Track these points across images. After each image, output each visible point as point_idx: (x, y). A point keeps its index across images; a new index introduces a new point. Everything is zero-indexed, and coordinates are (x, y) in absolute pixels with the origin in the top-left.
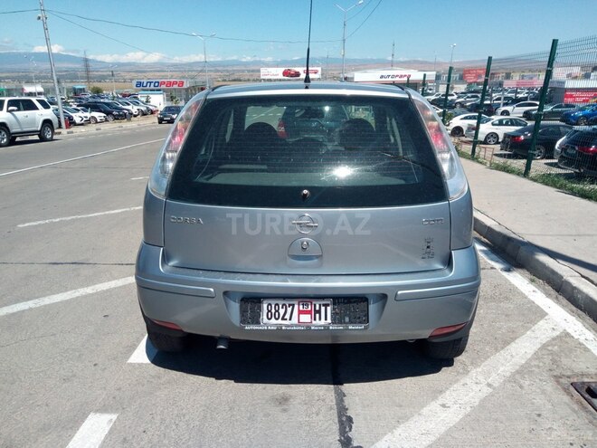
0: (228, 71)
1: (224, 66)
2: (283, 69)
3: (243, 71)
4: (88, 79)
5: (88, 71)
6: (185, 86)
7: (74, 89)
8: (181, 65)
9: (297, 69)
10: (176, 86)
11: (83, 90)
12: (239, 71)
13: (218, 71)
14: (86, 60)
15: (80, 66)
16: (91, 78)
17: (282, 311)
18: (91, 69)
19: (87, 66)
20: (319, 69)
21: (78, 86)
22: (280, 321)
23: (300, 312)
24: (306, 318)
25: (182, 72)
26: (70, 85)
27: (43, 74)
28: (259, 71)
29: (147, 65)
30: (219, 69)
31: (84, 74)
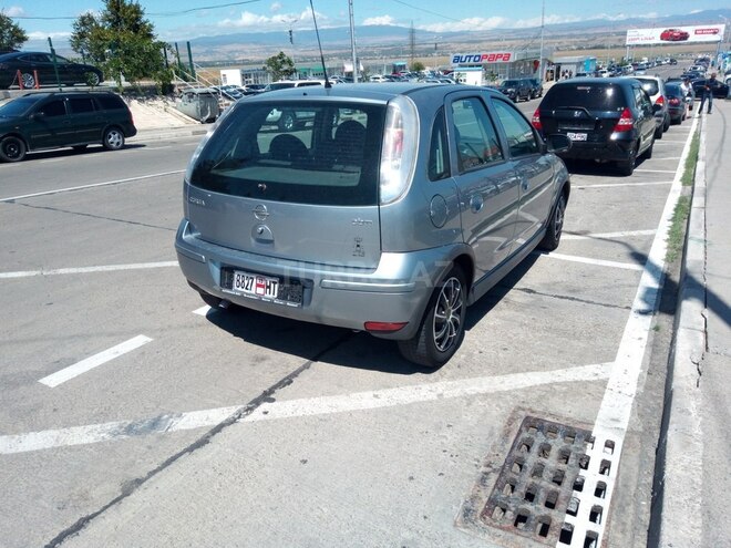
0: (587, 35)
1: (582, 29)
2: (662, 30)
3: (608, 35)
4: (413, 53)
5: (413, 45)
6: (512, 60)
7: (395, 66)
8: (524, 30)
9: (684, 29)
10: (500, 60)
11: (403, 67)
12: (603, 35)
13: (571, 36)
14: (412, 32)
15: (405, 38)
16: (416, 52)
17: (246, 282)
18: (416, 42)
19: (412, 39)
20: (722, 27)
21: (399, 63)
22: (244, 290)
23: (258, 285)
24: (261, 291)
25: (525, 39)
26: (391, 62)
27: (370, 50)
28: (625, 34)
29: (482, 32)
30: (575, 32)
31: (408, 48)
